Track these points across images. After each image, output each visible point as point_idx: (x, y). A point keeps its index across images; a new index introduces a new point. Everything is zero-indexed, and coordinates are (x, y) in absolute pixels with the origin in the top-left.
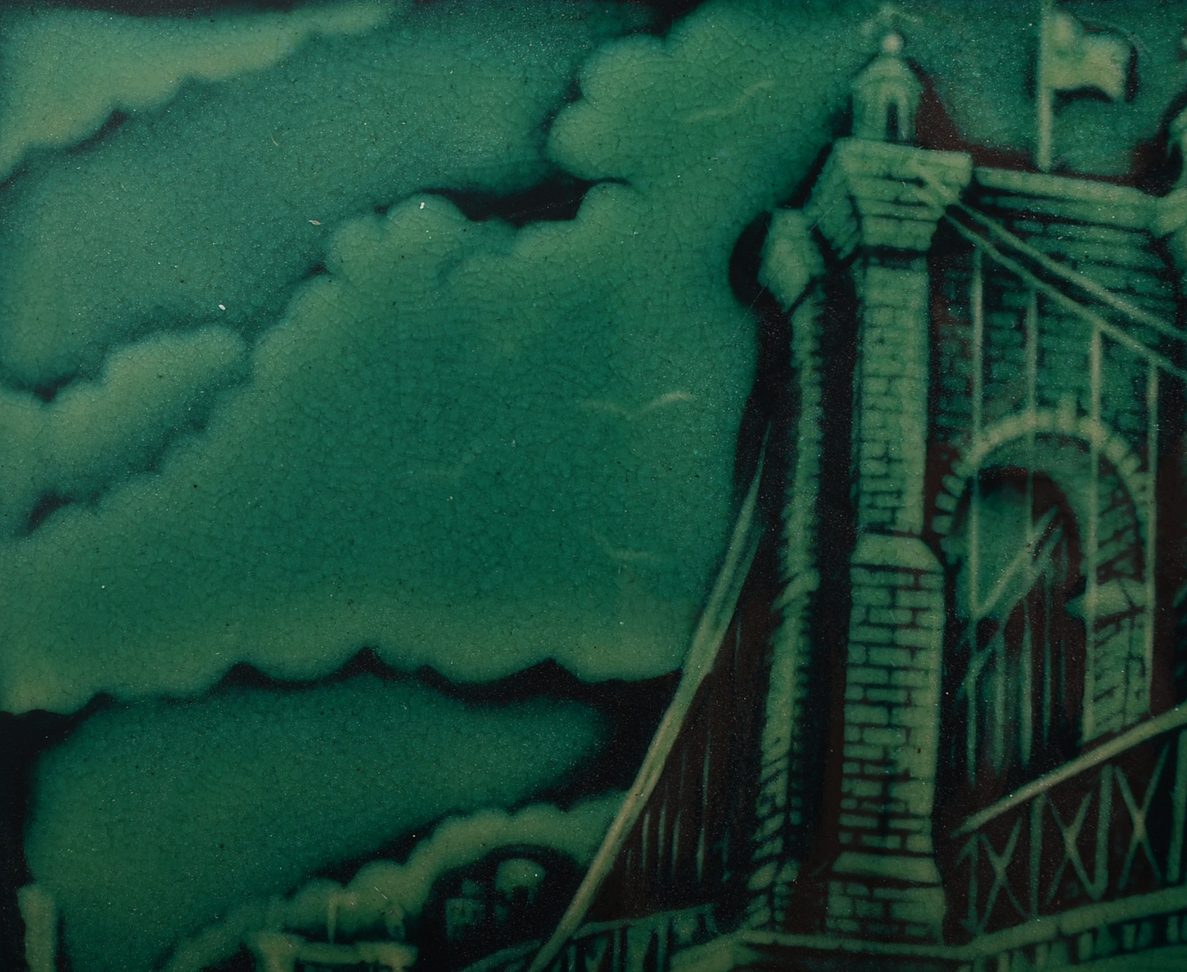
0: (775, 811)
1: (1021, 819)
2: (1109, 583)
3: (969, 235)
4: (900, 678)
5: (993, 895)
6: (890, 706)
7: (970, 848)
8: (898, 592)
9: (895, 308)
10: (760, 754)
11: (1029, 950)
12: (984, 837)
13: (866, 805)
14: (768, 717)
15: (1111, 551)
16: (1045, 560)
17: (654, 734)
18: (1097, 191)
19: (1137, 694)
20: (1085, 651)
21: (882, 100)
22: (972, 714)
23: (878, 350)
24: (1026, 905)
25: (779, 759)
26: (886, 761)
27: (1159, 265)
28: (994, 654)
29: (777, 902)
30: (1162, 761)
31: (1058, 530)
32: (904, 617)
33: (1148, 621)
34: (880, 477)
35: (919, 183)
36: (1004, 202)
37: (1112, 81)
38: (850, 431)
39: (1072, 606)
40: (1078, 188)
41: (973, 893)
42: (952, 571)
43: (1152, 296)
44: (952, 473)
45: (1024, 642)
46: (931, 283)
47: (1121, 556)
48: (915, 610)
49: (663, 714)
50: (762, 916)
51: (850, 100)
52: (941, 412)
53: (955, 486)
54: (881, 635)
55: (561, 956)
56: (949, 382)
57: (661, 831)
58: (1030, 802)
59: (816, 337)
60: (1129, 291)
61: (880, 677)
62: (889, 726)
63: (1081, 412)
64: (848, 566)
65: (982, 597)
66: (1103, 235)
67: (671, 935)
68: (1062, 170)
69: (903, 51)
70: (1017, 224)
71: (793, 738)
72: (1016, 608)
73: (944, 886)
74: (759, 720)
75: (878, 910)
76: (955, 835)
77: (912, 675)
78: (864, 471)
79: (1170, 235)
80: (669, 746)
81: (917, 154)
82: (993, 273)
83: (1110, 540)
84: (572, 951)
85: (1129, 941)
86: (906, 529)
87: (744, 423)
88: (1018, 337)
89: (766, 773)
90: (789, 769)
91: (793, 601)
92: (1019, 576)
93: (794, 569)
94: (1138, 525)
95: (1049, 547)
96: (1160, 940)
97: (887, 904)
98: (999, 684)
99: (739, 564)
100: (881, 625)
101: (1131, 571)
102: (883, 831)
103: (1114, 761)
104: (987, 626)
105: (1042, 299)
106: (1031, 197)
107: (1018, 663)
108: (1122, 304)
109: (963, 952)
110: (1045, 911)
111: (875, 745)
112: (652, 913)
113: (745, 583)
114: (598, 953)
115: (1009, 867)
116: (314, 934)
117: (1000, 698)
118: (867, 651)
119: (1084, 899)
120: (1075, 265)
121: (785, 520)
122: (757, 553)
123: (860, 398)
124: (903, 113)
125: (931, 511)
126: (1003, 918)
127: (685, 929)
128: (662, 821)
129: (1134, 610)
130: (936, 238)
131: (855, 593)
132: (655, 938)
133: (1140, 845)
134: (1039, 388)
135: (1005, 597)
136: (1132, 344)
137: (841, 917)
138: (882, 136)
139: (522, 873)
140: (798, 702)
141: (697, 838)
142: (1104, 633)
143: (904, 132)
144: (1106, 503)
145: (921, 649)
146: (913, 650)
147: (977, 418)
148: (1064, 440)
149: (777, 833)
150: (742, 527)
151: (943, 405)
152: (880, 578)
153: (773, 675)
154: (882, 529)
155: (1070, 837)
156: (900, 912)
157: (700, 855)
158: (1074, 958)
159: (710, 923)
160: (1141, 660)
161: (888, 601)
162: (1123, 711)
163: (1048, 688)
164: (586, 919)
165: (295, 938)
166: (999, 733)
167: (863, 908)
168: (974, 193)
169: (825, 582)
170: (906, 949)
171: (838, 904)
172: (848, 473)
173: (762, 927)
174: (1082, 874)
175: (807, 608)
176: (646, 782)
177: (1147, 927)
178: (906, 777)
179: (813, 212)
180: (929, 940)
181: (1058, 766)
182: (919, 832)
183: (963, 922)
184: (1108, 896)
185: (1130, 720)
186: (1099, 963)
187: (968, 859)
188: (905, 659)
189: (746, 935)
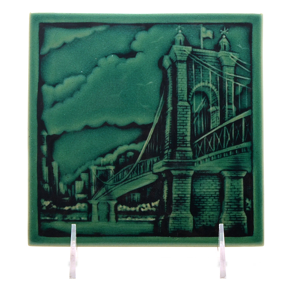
0: (168, 142)
1: (203, 141)
2: (213, 106)
3: (192, 58)
4: (184, 122)
5: (199, 152)
6: (183, 126)
7: (196, 145)
8: (184, 109)
9: (182, 69)
10: (165, 134)
11: (205, 159)
12: (198, 144)
13: (181, 140)
14: (166, 128)
15: (213, 102)
16: (204, 104)
17: (149, 132)
18: (209, 51)
19: (218, 122)
20: (210, 116)
21: (179, 39)
22: (195, 126)
23: (180, 75)
24: (204, 153)
25: (168, 134)
26: (183, 134)
27: (218, 62)
28: (198, 117)
29: (168, 155)
30: (222, 131)
31: (206, 100)
32: (185, 113)
33: (219, 111)
34: (181, 93)
35: (185, 51)
36: (197, 53)
37: (211, 36)
38: (176, 86)
39: (208, 110)
40: (207, 51)
41: (196, 152)
42: (191, 106)
43: (217, 66)
44: (191, 92)
45: (202, 115)
46: (187, 65)
47: (215, 103)
48: (187, 112)
49: (151, 129)
50: (166, 157)
51: (174, 39)
52: (189, 83)
53: (192, 94)
54: (182, 116)
55: (137, 166)
56: (190, 79)
57: (151, 146)
58: (204, 138)
59: (171, 73)
60: (214, 65)
61: (182, 122)
62: (184, 128)
63: (209, 83)
64: (177, 106)
65: (196, 110)
66: (210, 58)
67: (153, 161)
68: (204, 49)
69: (182, 32)
70: (198, 56)
71: (170, 131)
72: (201, 111)
73: (192, 151)
74: (164, 129)
75: (183, 155)
76: (193, 144)
77: (187, 121)
78: (178, 92)
79: (220, 57)
80: (152, 133)
81: (184, 47)
82: (195, 63)
83: (213, 100)
84: (139, 165)
85: (218, 157)
86: (185, 100)
87: (161, 86)
88: (199, 72)
89: (166, 137)
90: (169, 136)
91: (169, 111)
92: (201, 106)
93: (169, 107)
94: (217, 98)
95: (205, 102)
96: (223, 157)
97: (184, 154)
98: (199, 122)
99: (161, 106)
100: (182, 114)
101: (216, 105)
102: (183, 144)
103: (215, 132)
104: (197, 114)
105: (202, 67)
106: (200, 53)
107: (201, 119)
108: (213, 67)
109: (195, 161)
110: (207, 154)
111: (182, 131)
112: (150, 158)
113: (162, 109)
114: (142, 165)
115: (201, 148)
116: (99, 165)
117: (199, 124)
118: (180, 118)
119: (212, 152)
120: (207, 62)
121: (167, 100)
122: (163, 105)
123: (177, 82)
124: (182, 41)
125: (188, 97)
126: (201, 155)
127: (155, 160)
128: (151, 145)
129: (217, 110)
130: (187, 59)
131: (178, 110)
132: (151, 162)
133: (219, 143)
134: (203, 79)
135: (199, 109)
136: (215, 73)
137: (178, 157)
138: (179, 44)
139: (131, 154)
140: (170, 126)
141: (156, 147)
142: (213, 114)
143: (182, 44)
144: (212, 95)
145: (188, 117)
146: (186, 117)
147: (194, 84)
148: (206, 87)
149: (168, 145)
150: (161, 101)
151: (189, 82)
152: (182, 107)
153: (166, 122)
154: (181, 100)
155: (210, 143)
156: (186, 155)
157: (157, 149)
158: (211, 160)
159: (159, 159)
160: (218, 117)
161: (183, 111)
162: (216, 125)
163: (205, 122)
164: (141, 160)
165: (96, 166)
166: (199, 129)
167: (181, 155)
168: (192, 52)
169: (173, 109)
170: (187, 161)
171: (177, 155)
172: (176, 93)
173: (166, 159)
174: (211, 148)
175: (171, 112)
176: (149, 139)
177: (221, 155)
178: (186, 136)
179: (170, 55)
180: (190, 159)
181: (207, 133)
182: (188, 144)
183: (195, 156)
184: (215, 151)
185: (217, 126)
186: (214, 160)
187: (196, 147)
188: (185, 119)
189: (164, 160)
